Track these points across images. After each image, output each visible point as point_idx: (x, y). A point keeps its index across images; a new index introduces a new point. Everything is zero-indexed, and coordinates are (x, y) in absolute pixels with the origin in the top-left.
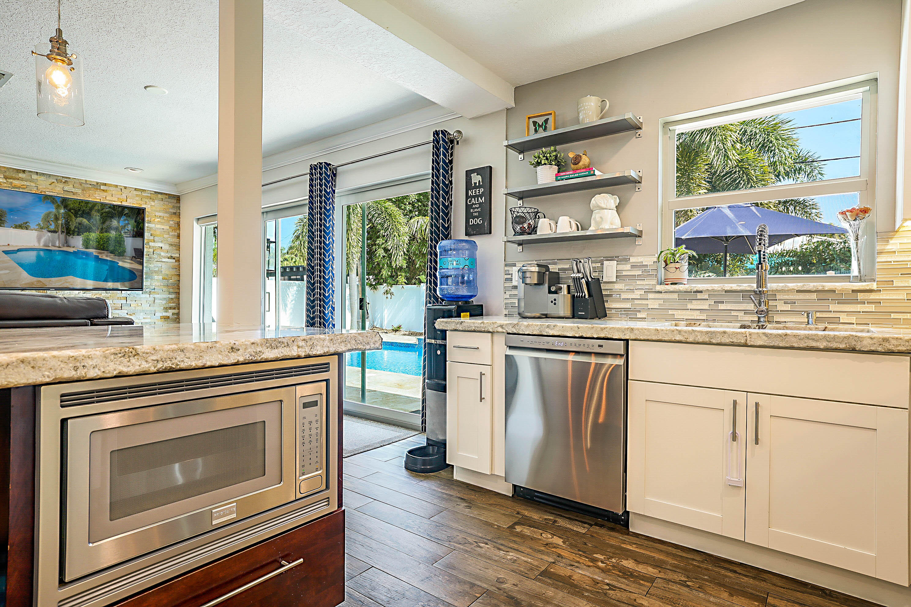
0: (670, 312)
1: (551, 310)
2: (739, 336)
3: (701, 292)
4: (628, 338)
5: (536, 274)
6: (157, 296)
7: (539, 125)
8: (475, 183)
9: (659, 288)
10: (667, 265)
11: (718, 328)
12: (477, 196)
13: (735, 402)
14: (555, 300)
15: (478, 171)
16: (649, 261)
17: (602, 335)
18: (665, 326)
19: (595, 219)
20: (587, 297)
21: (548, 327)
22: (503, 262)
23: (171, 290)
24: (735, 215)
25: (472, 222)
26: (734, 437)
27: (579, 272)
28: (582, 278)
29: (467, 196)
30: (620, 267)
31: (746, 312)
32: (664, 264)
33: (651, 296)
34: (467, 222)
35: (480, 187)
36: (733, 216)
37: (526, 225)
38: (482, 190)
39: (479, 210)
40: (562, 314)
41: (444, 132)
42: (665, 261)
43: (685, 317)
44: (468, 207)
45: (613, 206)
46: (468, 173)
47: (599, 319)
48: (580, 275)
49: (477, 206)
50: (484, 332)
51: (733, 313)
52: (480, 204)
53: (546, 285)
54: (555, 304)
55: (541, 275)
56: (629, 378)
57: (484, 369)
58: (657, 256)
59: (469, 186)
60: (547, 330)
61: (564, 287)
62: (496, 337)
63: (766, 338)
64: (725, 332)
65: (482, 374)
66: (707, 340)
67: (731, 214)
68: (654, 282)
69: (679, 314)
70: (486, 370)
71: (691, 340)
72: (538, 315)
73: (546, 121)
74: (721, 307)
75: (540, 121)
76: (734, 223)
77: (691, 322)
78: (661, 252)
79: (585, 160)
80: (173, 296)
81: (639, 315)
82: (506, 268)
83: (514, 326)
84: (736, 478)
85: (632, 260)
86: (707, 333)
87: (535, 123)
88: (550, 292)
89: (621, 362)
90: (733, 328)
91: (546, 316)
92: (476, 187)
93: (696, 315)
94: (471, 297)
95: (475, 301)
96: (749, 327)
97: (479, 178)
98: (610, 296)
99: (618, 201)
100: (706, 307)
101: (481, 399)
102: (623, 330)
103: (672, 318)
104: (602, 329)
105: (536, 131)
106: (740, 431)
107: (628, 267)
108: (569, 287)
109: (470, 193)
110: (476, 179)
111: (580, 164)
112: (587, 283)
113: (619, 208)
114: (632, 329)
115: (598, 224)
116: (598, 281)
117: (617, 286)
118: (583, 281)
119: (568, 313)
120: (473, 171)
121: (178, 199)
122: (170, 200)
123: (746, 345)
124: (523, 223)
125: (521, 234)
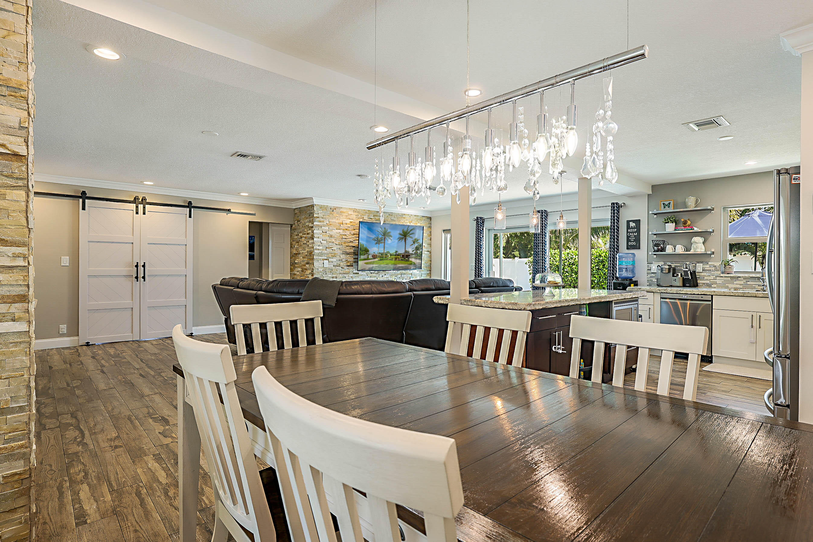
0: (727, 285)
1: (674, 284)
2: (754, 294)
3: (740, 277)
4: (713, 294)
5: (667, 269)
6: (423, 272)
7: (666, 205)
8: (632, 227)
9: (722, 275)
10: (725, 266)
11: (747, 291)
12: (633, 232)
13: (752, 315)
14: (676, 279)
15: (633, 221)
16: (717, 264)
17: (703, 293)
18: (726, 290)
19: (693, 247)
20: (690, 278)
21: (680, 290)
22: (647, 262)
23: (428, 269)
24: (762, 222)
25: (630, 244)
26: (752, 327)
27: (686, 268)
28: (688, 271)
29: (627, 232)
30: (704, 266)
31: (759, 285)
32: (724, 266)
33: (718, 278)
34: (627, 243)
35: (634, 228)
36: (761, 222)
37: (660, 247)
38: (635, 230)
39: (634, 238)
40: (678, 285)
41: (617, 203)
42: (725, 265)
43: (733, 287)
44: (628, 237)
45: (702, 242)
46: (628, 222)
47: (695, 287)
48: (687, 270)
49: (633, 237)
50: (651, 292)
51: (753, 286)
52: (634, 236)
53: (671, 273)
54: (676, 281)
55: (669, 269)
56: (713, 308)
57: (650, 306)
58: (721, 262)
59: (628, 227)
60: (680, 292)
61: (680, 274)
62: (655, 294)
63: (762, 294)
64: (749, 293)
65: (650, 308)
66: (742, 295)
67: (760, 221)
68: (720, 273)
69: (730, 286)
70: (651, 307)
71: (737, 295)
72: (668, 286)
73: (669, 203)
74: (748, 283)
75: (667, 203)
76: (762, 228)
77: (736, 289)
78: (723, 261)
79: (689, 222)
80: (428, 272)
81: (713, 286)
82: (648, 265)
83: (665, 290)
84: (753, 340)
85: (709, 263)
86: (742, 293)
87: (664, 204)
88: (673, 276)
89: (710, 303)
90: (753, 291)
91: (671, 286)
92: (632, 228)
93: (738, 286)
94: (633, 277)
95: (634, 279)
96: (759, 291)
97: (634, 224)
98: (699, 278)
99: (704, 240)
100: (743, 283)
101: (649, 318)
102: (711, 292)
103: (727, 287)
104: (703, 291)
105: (664, 207)
106: (754, 324)
107: (708, 266)
108: (681, 274)
109: (629, 230)
110: (632, 224)
111: (687, 224)
112: (691, 272)
113: (704, 243)
114: (715, 291)
115: (695, 249)
116: (695, 272)
117: (702, 274)
118: (689, 272)
119: (681, 284)
120: (631, 221)
121: (430, 218)
122: (427, 220)
123: (756, 297)
124: (658, 247)
125: (657, 251)
